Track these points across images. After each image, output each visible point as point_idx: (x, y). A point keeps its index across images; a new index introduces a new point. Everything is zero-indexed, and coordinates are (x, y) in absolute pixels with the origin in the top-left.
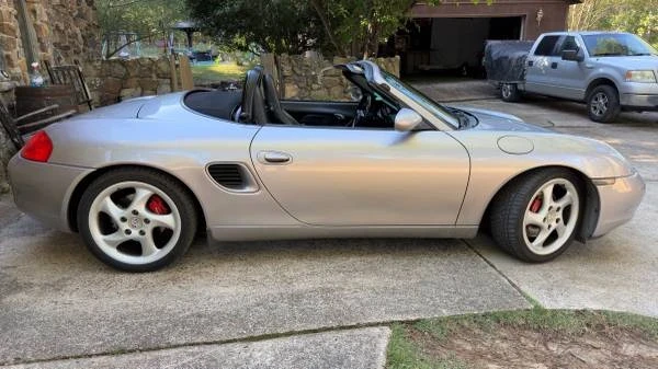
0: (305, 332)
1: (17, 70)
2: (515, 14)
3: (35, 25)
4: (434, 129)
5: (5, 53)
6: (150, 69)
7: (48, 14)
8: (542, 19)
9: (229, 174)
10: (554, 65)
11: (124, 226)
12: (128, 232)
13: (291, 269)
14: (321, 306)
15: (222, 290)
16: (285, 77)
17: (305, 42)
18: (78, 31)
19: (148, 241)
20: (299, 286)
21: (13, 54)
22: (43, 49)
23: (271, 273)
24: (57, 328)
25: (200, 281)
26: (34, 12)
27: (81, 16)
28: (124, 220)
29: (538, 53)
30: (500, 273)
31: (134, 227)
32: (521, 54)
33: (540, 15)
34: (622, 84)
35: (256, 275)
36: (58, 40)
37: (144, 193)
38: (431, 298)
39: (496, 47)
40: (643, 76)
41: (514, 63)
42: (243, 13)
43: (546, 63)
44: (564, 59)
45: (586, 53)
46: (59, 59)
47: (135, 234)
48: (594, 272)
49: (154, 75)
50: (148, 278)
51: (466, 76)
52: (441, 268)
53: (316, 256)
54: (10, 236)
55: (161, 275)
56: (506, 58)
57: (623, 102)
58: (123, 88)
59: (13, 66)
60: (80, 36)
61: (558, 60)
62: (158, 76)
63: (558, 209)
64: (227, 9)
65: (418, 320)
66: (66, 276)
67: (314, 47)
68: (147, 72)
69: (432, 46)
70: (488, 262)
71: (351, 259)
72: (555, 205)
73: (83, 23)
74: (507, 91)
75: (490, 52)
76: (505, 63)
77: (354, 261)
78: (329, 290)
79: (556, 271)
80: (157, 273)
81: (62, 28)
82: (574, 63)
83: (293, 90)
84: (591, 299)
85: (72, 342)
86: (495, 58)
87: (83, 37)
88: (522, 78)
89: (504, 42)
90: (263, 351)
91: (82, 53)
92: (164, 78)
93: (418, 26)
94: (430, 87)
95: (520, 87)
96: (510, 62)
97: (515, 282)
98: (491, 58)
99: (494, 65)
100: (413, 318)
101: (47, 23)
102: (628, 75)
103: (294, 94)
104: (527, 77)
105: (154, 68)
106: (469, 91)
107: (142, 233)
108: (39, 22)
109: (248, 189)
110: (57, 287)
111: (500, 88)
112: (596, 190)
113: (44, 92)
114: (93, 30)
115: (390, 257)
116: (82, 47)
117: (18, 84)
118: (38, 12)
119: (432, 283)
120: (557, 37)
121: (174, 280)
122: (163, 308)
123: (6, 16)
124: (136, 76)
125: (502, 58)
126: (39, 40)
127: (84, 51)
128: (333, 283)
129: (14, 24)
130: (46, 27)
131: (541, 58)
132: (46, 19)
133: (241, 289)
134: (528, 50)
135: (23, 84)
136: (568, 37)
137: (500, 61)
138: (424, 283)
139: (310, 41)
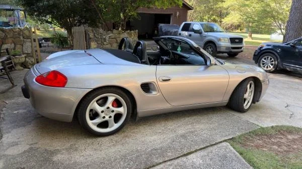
0: (201, 149)
6: (19, 34)
9: (146, 87)
10: (190, 35)
16: (90, 38)
29: (183, 30)
31: (107, 115)
32: (176, 30)
34: (218, 43)
40: (224, 40)
43: (187, 34)
44: (195, 33)
45: (203, 31)
49: (21, 37)
57: (218, 50)
58: (3, 44)
62: (23, 37)
64: (46, 3)
68: (18, 36)
82: (199, 34)
90: (195, 159)
92: (28, 39)
102: (220, 40)
105: (22, 33)
124: (11, 38)
131: (184, 32)
134: (178, 28)
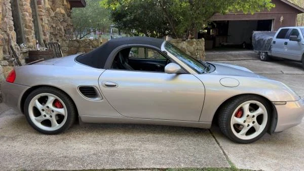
1: (31, 44)
2: (269, 18)
3: (42, 25)
4: (188, 73)
5: (27, 36)
7: (48, 20)
8: (283, 21)
11: (43, 113)
12: (45, 116)
13: (118, 138)
14: (123, 157)
15: (81, 146)
17: (165, 32)
18: (62, 27)
19: (54, 120)
20: (117, 147)
21: (30, 37)
22: (45, 35)
23: (107, 139)
24: (4, 157)
25: (74, 141)
26: (42, 19)
27: (64, 21)
28: (43, 110)
30: (221, 147)
33: (282, 19)
35: (100, 140)
36: (52, 31)
37: (52, 98)
38: (179, 158)
39: (258, 35)
41: (266, 42)
42: (135, 19)
46: (52, 39)
47: (48, 117)
48: (275, 151)
50: (53, 137)
51: (245, 48)
52: (191, 143)
53: (132, 132)
54: (7, 115)
55: (59, 136)
56: (262, 40)
59: (29, 42)
60: (63, 30)
61: (288, 40)
63: (254, 116)
65: (167, 169)
66: (20, 134)
67: (169, 34)
69: (229, 34)
70: (217, 141)
71: (149, 135)
72: (251, 114)
73: (65, 24)
74: (263, 56)
75: (255, 37)
76: (262, 42)
77: (150, 136)
78: (131, 150)
79: (253, 149)
80: (58, 136)
81: (54, 26)
83: (152, 54)
84: (266, 165)
85: (6, 164)
86: (257, 40)
87: (64, 30)
88: (270, 49)
89: (262, 32)
91: (63, 37)
93: (215, 24)
94: (224, 53)
95: (269, 54)
96: (264, 41)
97: (227, 153)
98: (255, 39)
99: (257, 43)
100: (165, 167)
101: (47, 24)
103: (152, 55)
104: (273, 49)
106: (245, 56)
107: (51, 116)
108: (43, 24)
109: (97, 99)
110: (13, 139)
111: (259, 54)
112: (275, 107)
113: (39, 53)
114: (70, 27)
115: (168, 135)
116: (63, 34)
117: (31, 50)
118: (43, 19)
119: (183, 150)
120: (288, 29)
121: (63, 139)
122: (52, 152)
123: (28, 21)
125: (260, 39)
126: (43, 31)
127: (65, 36)
128: (134, 146)
129: (31, 24)
130: (46, 26)
132: (47, 22)
133: (90, 146)
135: (34, 49)
136: (294, 29)
137: (259, 41)
138: (179, 150)
139: (167, 32)
